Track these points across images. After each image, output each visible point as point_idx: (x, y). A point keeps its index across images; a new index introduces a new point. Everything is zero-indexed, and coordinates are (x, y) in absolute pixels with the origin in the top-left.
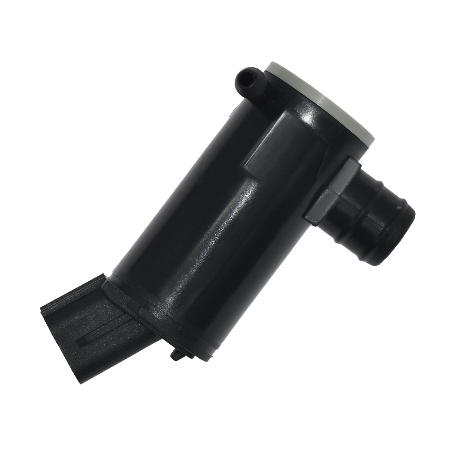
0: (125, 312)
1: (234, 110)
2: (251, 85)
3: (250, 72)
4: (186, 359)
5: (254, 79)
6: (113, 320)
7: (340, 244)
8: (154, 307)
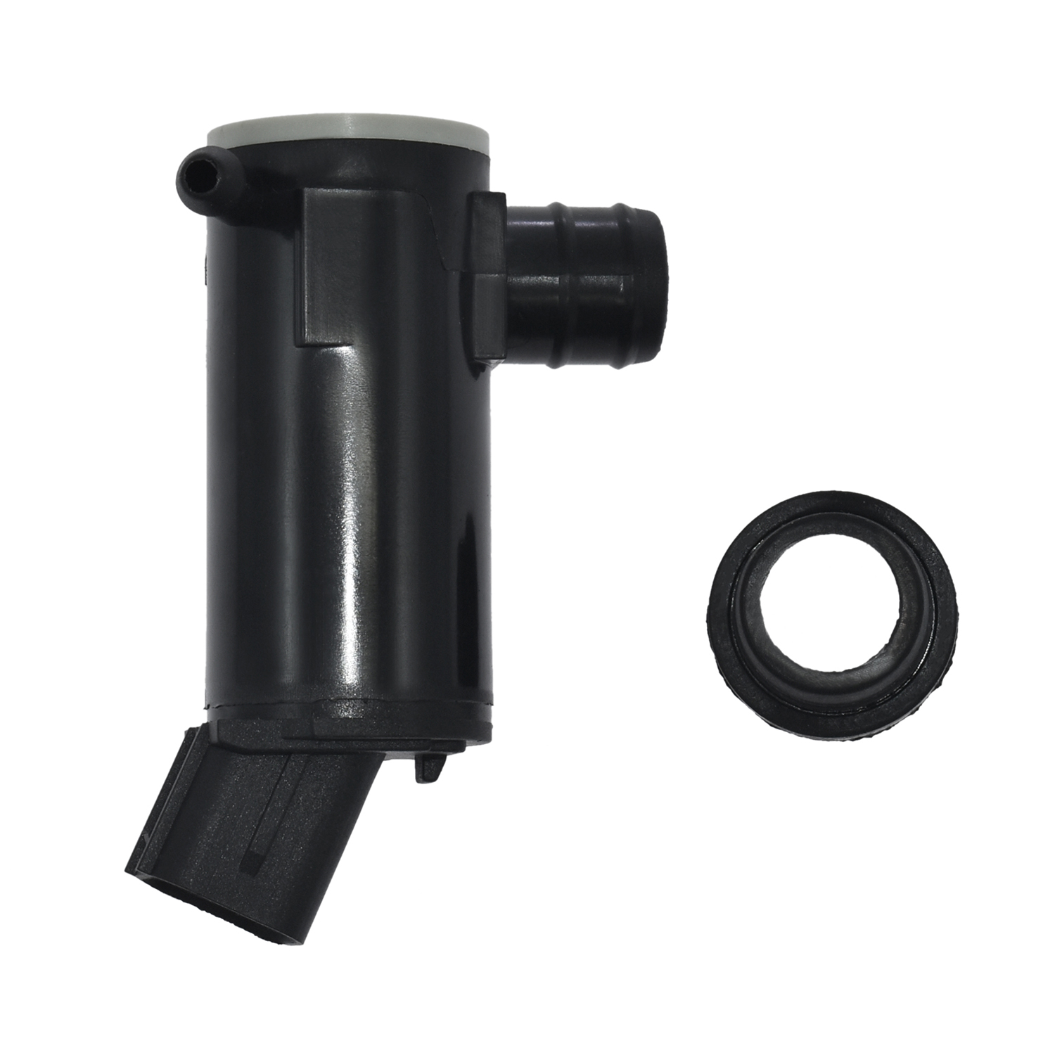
0: (288, 753)
1: (206, 267)
2: (216, 180)
3: (197, 160)
4: (452, 760)
5: (215, 167)
6: (277, 783)
7: (563, 365)
8: (335, 702)
